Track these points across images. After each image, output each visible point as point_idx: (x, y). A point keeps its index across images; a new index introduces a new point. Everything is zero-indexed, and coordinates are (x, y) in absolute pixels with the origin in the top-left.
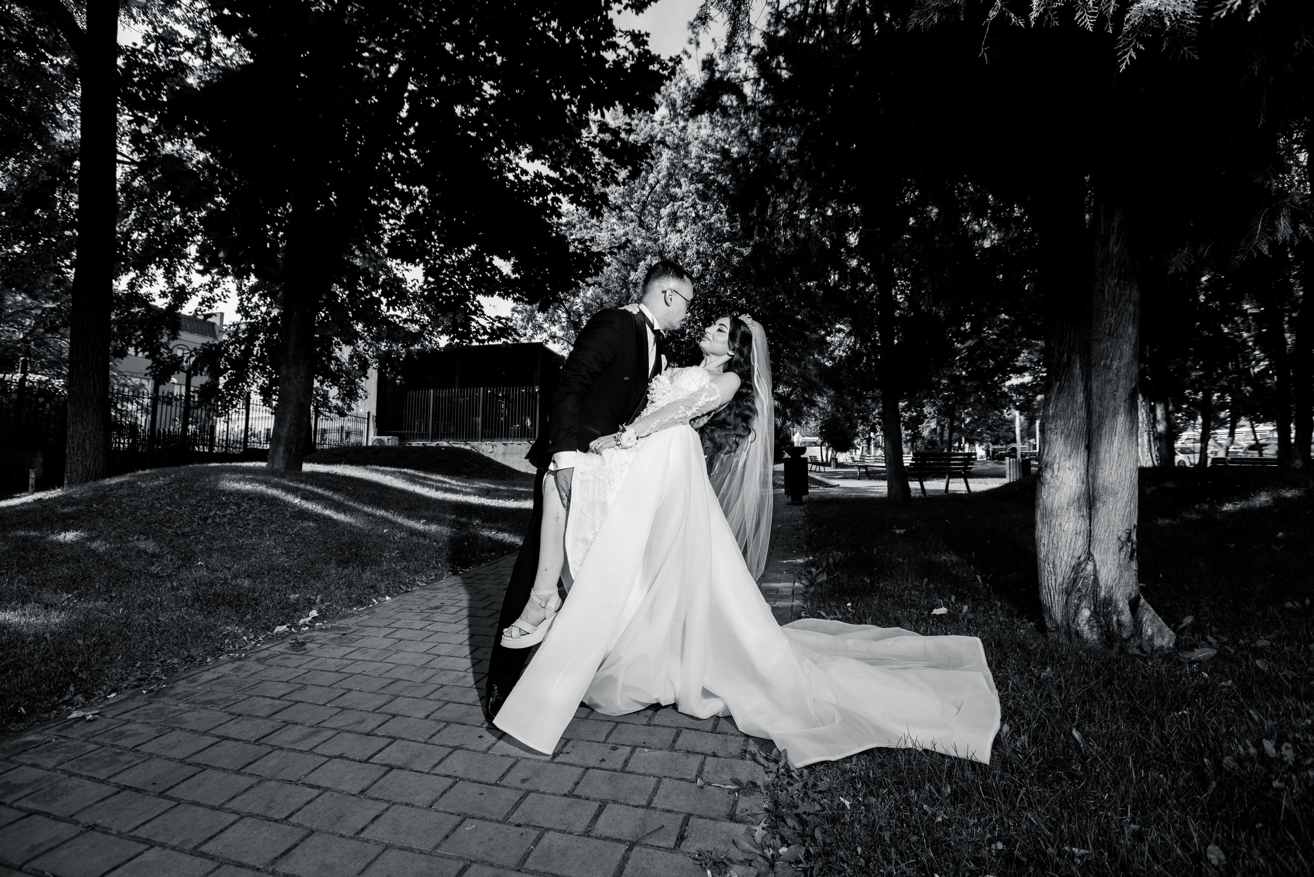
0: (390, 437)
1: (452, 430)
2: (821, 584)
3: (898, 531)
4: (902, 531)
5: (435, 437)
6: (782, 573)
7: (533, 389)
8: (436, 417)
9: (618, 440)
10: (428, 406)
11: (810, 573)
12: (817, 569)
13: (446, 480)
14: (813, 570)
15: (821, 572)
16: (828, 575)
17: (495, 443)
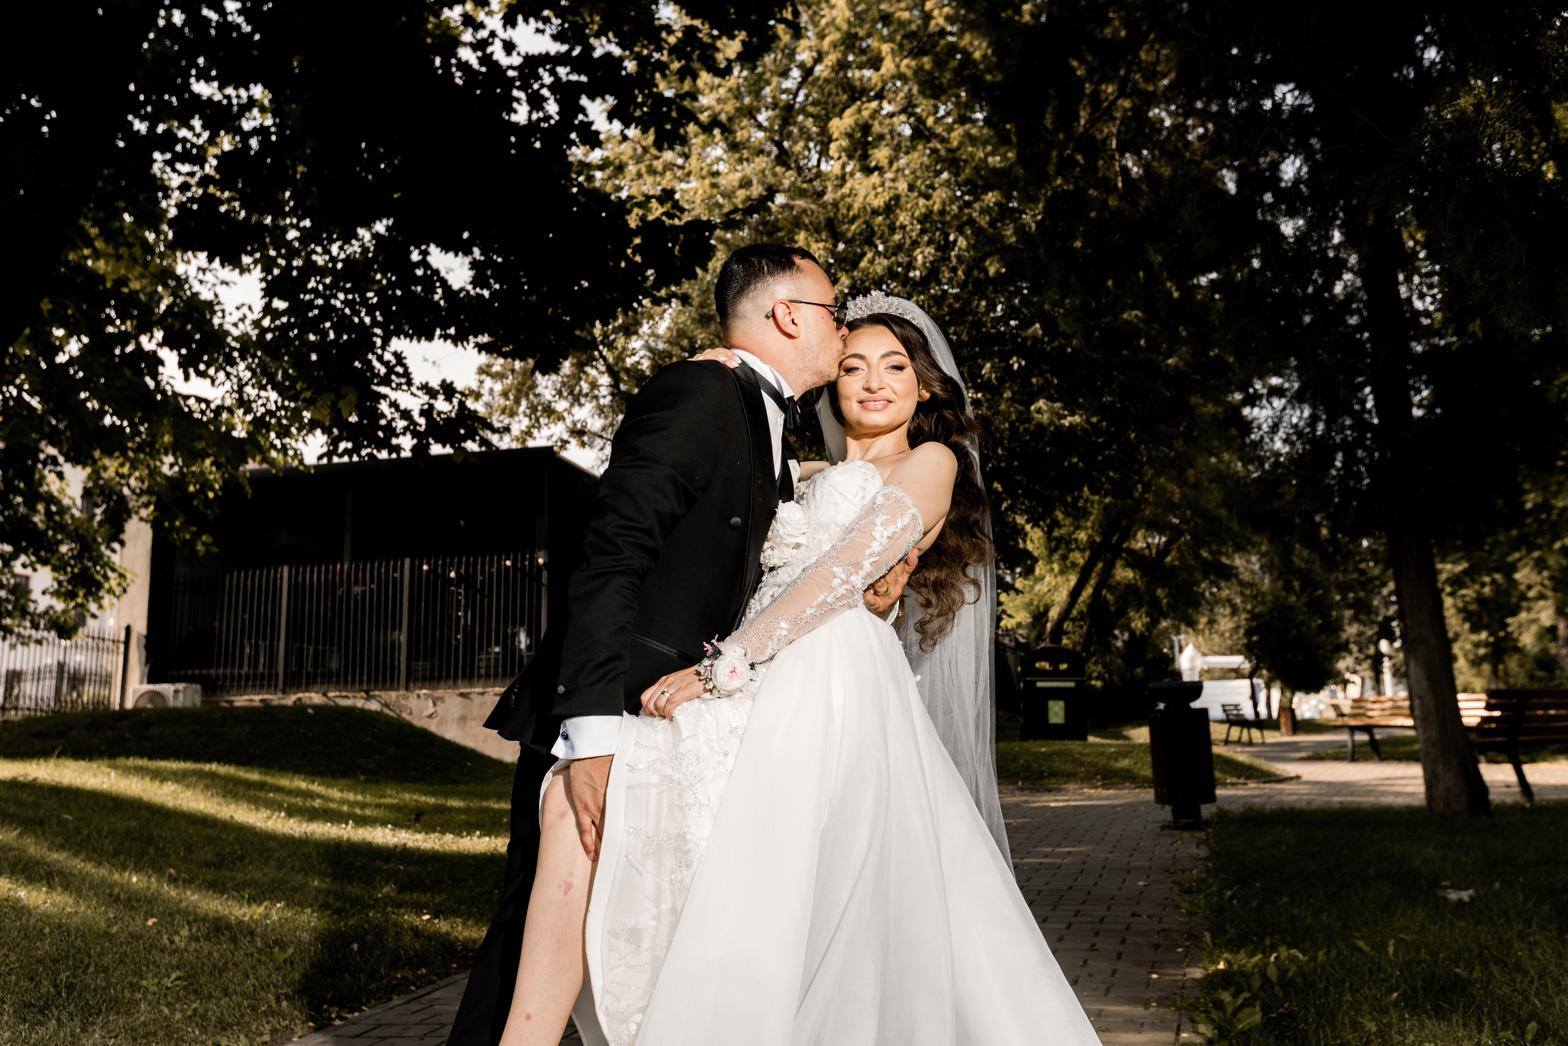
0: (181, 686)
1: (334, 665)
2: (1246, 1034)
3: (1453, 896)
4: (1465, 895)
5: (294, 682)
6: (1146, 1004)
7: (533, 560)
8: (295, 632)
9: (707, 680)
10: (277, 607)
11: (1219, 1005)
12: (1235, 996)
13: (315, 787)
14: (1226, 997)
15: (1246, 1003)
16: (1265, 1010)
17: (440, 693)
